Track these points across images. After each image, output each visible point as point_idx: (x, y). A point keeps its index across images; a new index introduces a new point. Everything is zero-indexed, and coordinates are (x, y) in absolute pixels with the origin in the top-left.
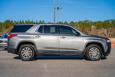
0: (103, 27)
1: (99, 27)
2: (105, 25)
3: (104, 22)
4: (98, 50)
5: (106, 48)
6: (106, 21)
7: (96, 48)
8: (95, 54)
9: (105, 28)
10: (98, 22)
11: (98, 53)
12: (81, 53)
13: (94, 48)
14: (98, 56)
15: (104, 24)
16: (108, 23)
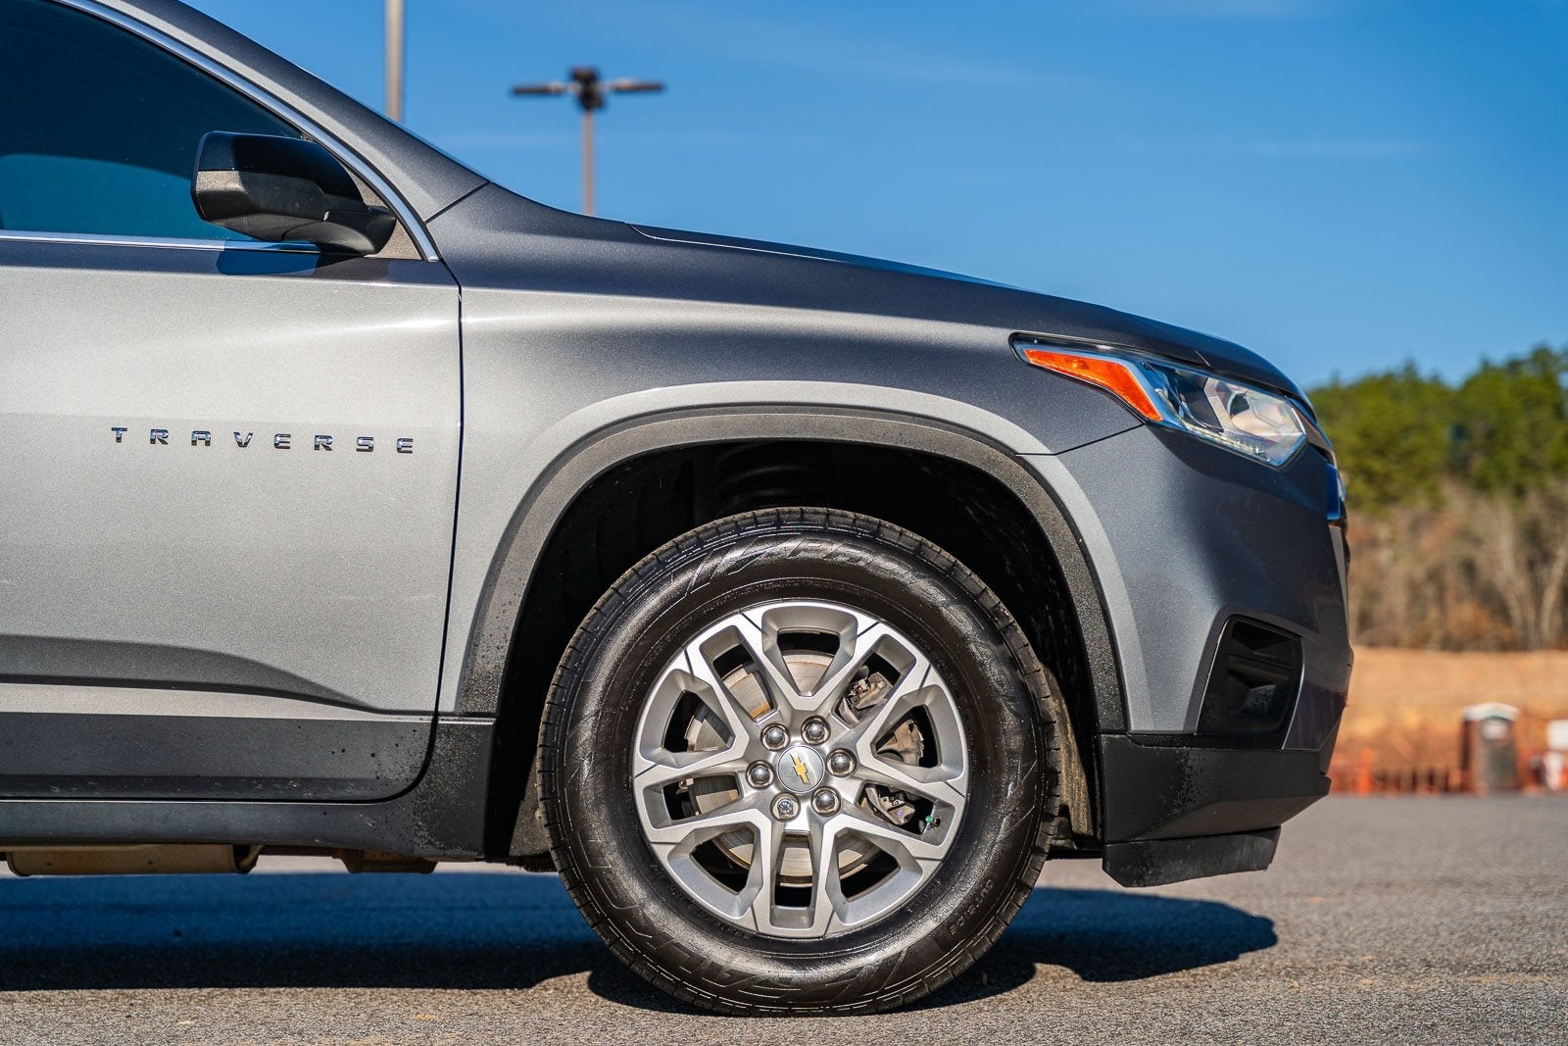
0: (1458, 467)
1: (1377, 465)
2: (1494, 440)
3: (1470, 383)
4: (920, 676)
5: (1156, 628)
6: (1514, 366)
7: (869, 633)
8: (827, 808)
9: (1482, 486)
10: (1381, 386)
11: (907, 776)
12: (396, 766)
13: (812, 614)
14: (925, 852)
15: (1478, 428)
16: (1531, 403)
